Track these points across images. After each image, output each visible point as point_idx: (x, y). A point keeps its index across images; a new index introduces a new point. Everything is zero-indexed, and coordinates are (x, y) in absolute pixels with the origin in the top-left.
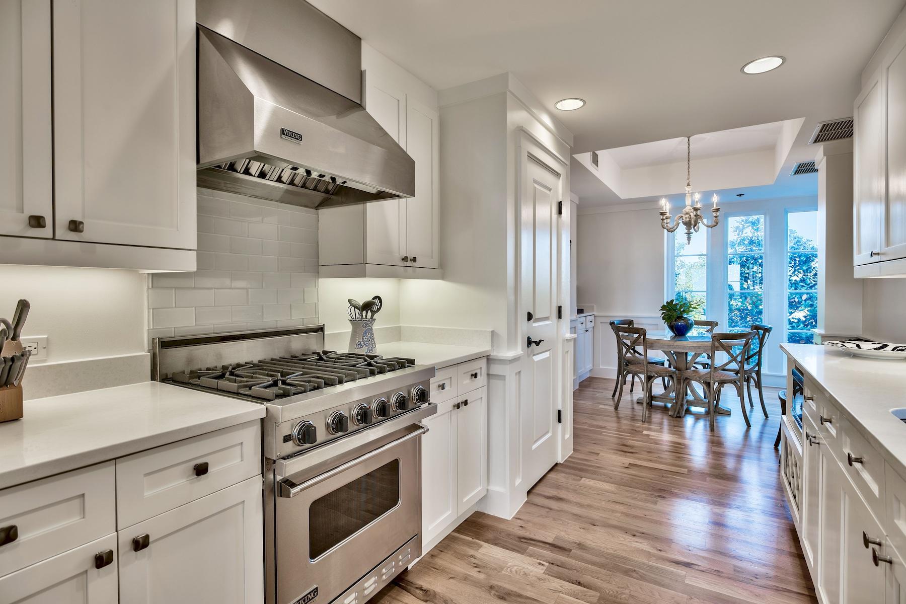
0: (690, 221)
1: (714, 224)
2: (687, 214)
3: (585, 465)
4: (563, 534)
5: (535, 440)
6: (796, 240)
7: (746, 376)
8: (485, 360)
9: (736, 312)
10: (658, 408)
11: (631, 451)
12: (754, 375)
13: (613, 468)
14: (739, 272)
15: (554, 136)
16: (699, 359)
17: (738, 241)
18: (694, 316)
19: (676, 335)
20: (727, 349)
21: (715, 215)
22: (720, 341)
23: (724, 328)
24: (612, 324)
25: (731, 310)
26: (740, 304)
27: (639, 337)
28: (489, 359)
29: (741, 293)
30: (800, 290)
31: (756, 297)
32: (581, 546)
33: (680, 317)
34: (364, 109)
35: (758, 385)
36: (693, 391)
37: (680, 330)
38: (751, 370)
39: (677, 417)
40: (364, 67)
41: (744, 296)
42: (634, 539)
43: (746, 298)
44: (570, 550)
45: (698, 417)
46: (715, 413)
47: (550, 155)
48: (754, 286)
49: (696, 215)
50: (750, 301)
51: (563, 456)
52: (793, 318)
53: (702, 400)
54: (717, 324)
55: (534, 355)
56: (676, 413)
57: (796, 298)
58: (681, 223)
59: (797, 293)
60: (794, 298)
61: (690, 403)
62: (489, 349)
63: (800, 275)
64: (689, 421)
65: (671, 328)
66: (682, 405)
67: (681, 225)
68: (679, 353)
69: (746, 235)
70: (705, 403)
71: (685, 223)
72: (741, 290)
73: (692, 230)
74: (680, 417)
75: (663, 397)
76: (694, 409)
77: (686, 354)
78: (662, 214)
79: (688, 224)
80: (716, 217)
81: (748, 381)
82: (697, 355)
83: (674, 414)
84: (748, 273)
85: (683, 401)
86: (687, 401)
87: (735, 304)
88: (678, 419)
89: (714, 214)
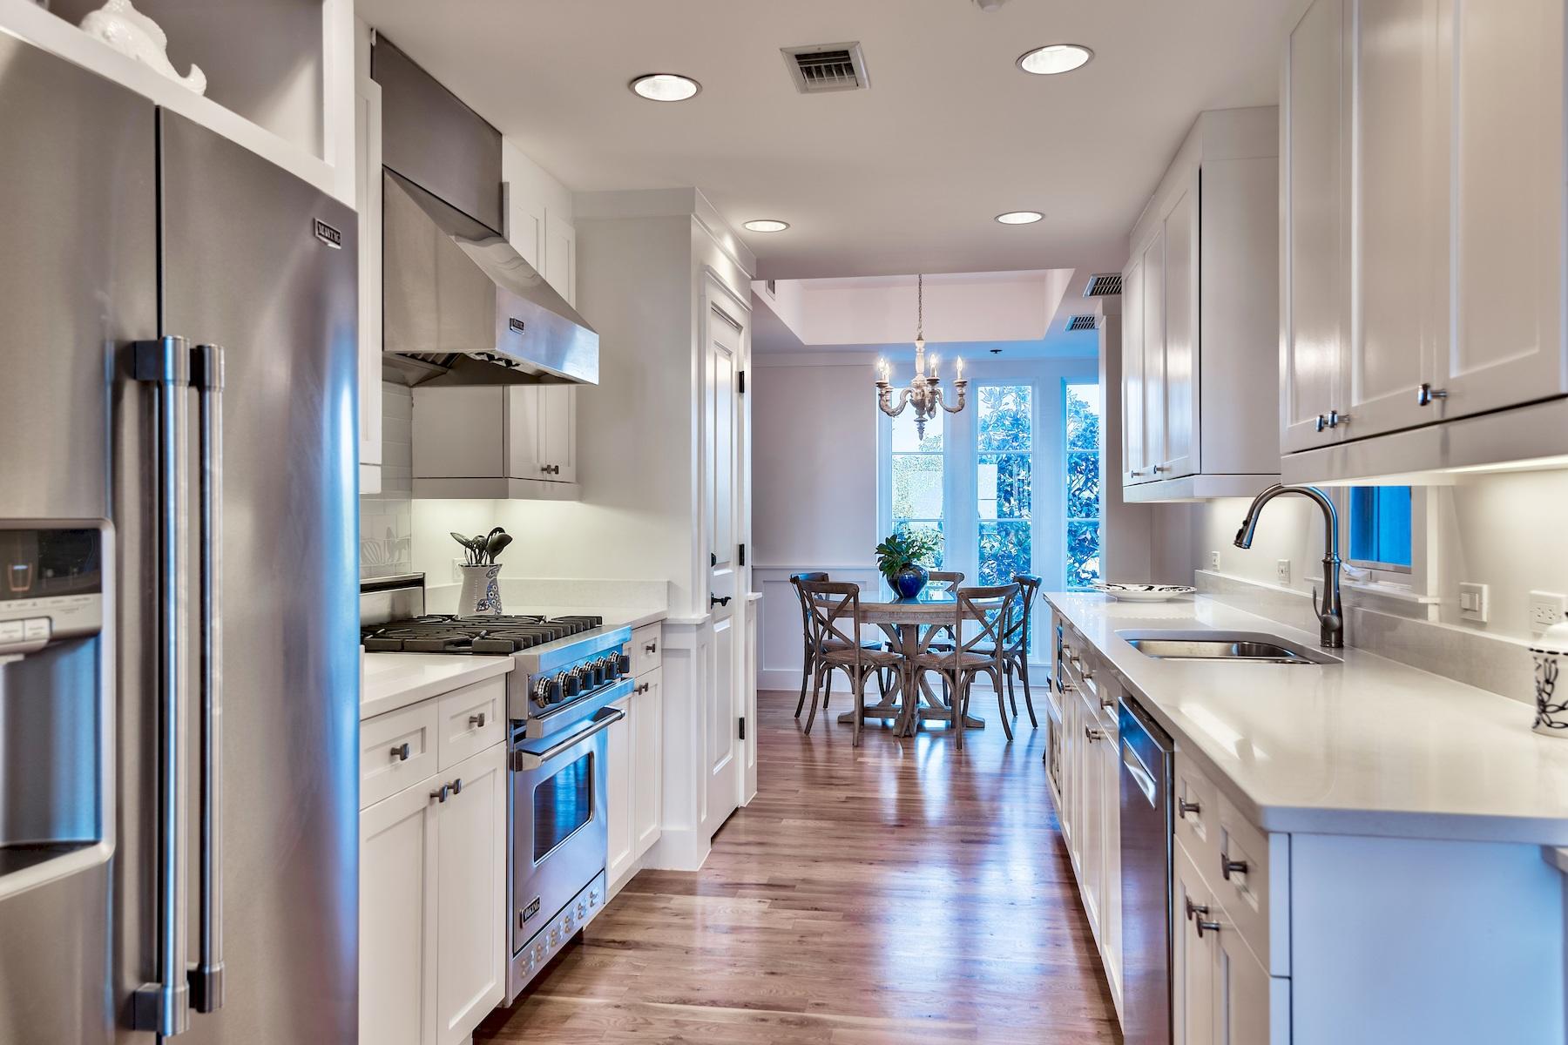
0: (923, 401)
1: (957, 406)
2: (918, 387)
3: (781, 805)
4: (777, 874)
5: (716, 760)
6: (1088, 421)
7: (1005, 660)
8: (658, 628)
9: (990, 562)
10: (873, 728)
11: (844, 783)
12: (1017, 659)
13: (823, 804)
14: (996, 481)
15: (733, 262)
16: (936, 639)
17: (994, 419)
18: (926, 564)
19: (901, 597)
20: (979, 614)
21: (960, 392)
22: (967, 602)
23: (971, 581)
24: (794, 580)
25: (983, 559)
26: (996, 545)
27: (847, 600)
28: (664, 624)
29: (999, 524)
30: (1095, 517)
31: (1023, 531)
32: (804, 881)
33: (907, 566)
34: (506, 242)
35: (1023, 675)
36: (928, 694)
37: (907, 588)
38: (1013, 651)
39: (905, 736)
40: (505, 179)
41: (1003, 529)
42: (872, 866)
43: (1008, 534)
44: (794, 887)
45: (935, 735)
46: (961, 726)
47: (731, 299)
48: (1020, 510)
49: (933, 393)
50: (1014, 540)
51: (746, 798)
52: (1084, 571)
53: (942, 707)
54: (962, 577)
55: (715, 623)
56: (904, 729)
57: (1088, 533)
58: (909, 402)
59: (1088, 524)
60: (1084, 533)
61: (925, 715)
62: (663, 610)
63: (1094, 487)
64: (923, 742)
65: (894, 584)
66: (913, 716)
67: (909, 405)
68: (906, 626)
69: (1007, 407)
70: (946, 712)
71: (915, 404)
72: (999, 517)
73: (926, 416)
74: (910, 736)
75: (882, 708)
76: (929, 724)
77: (918, 626)
78: (881, 385)
79: (920, 405)
80: (961, 395)
81: (1009, 672)
82: (933, 630)
83: (901, 732)
84: (1011, 485)
85: (913, 710)
86: (920, 711)
87: (988, 546)
88: (907, 739)
89: (959, 390)
